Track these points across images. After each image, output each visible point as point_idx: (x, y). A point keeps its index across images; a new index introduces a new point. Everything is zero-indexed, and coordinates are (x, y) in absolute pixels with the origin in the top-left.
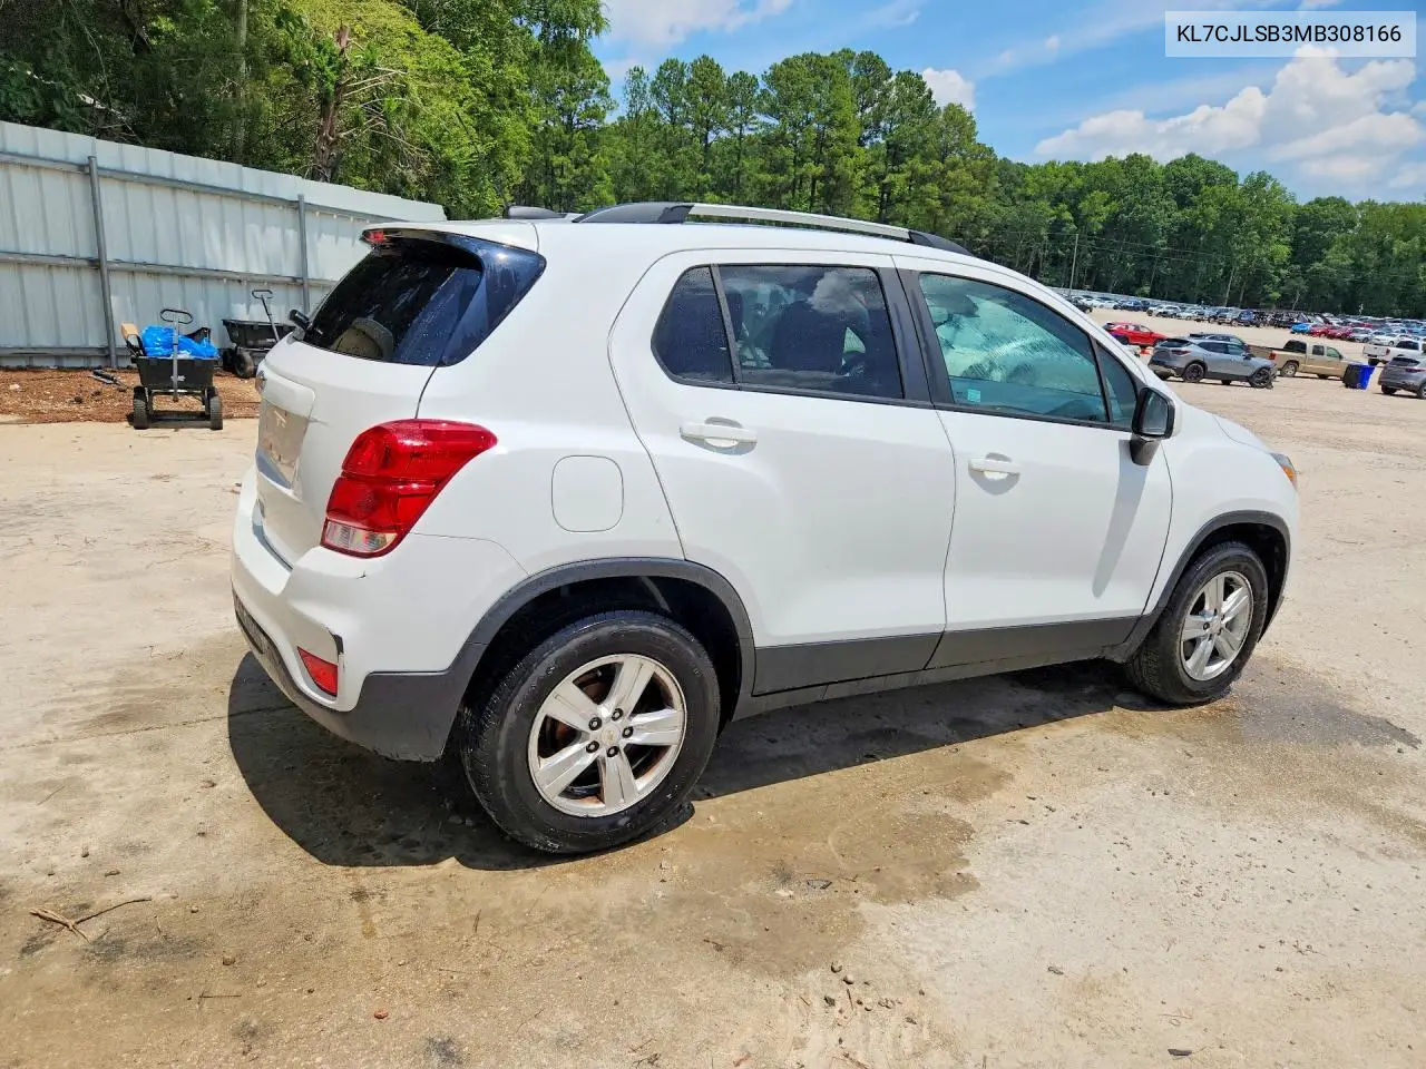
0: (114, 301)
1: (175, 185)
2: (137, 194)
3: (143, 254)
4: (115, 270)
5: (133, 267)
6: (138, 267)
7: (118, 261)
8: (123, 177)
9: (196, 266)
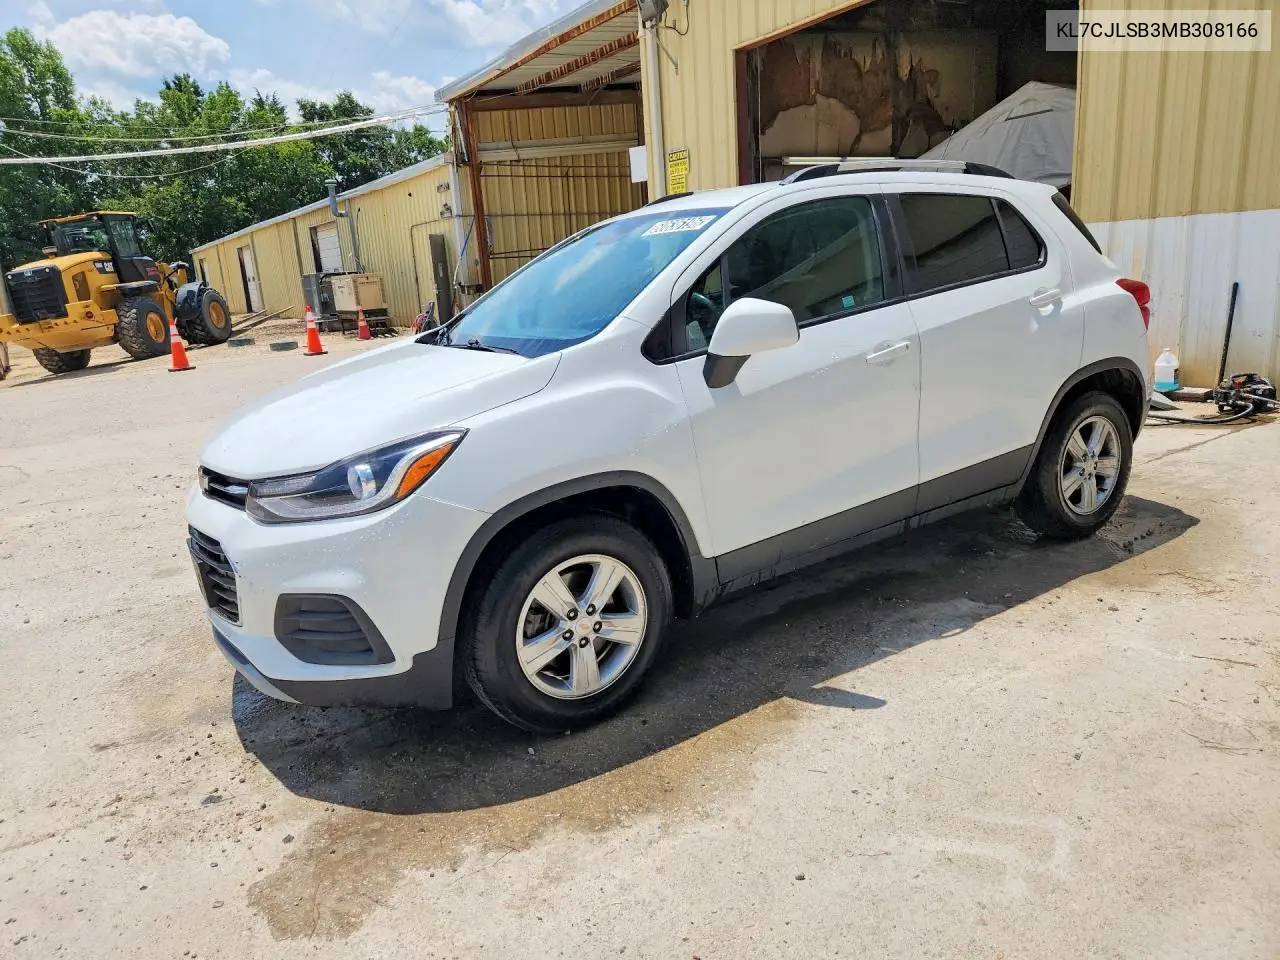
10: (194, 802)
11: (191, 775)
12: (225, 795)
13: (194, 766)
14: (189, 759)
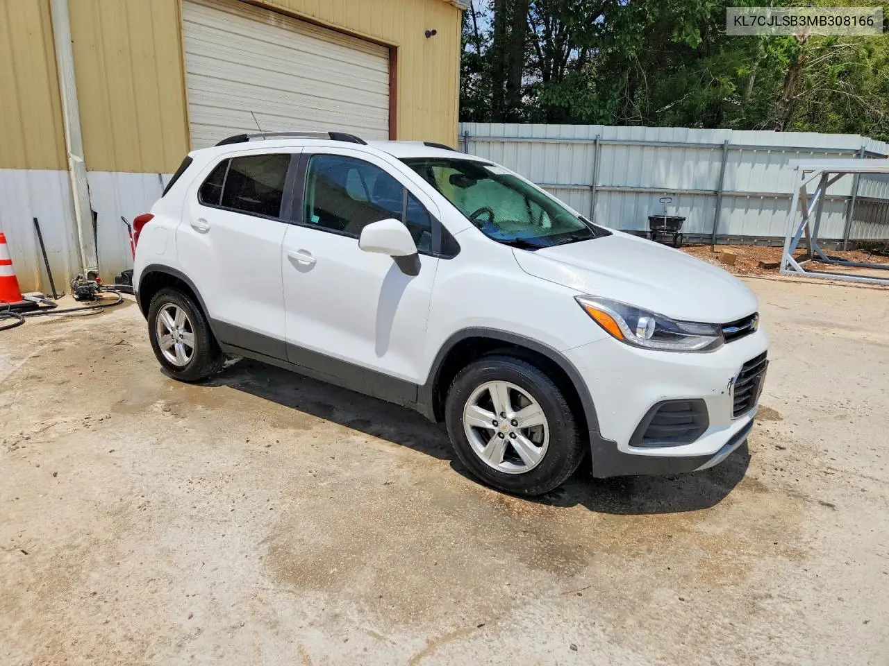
0: (598, 207)
1: (643, 145)
2: (621, 152)
3: (619, 182)
4: (601, 191)
5: (611, 189)
6: (614, 189)
7: (604, 186)
8: (615, 143)
9: (647, 186)
10: (789, 451)
11: (785, 462)
12: (773, 446)
13: (781, 465)
14: (782, 470)
